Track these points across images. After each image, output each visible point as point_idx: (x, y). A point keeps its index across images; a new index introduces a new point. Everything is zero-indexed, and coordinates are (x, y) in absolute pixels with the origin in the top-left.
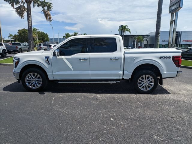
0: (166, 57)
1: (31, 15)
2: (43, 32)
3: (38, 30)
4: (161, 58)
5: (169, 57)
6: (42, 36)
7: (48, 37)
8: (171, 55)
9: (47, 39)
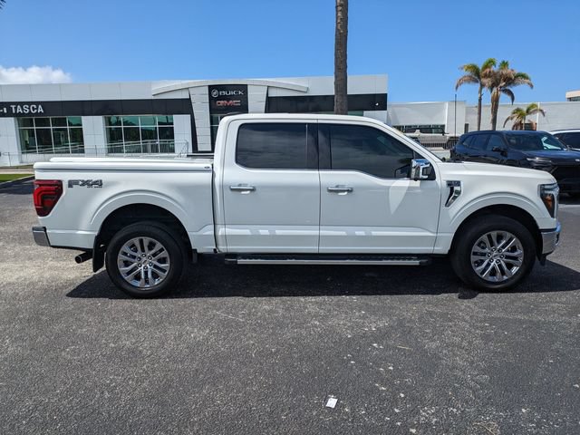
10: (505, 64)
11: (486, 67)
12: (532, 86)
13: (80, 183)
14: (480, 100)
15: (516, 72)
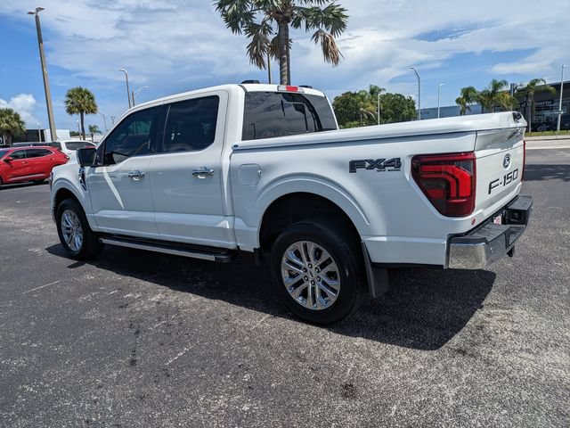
0: (377, 164)
1: (288, 56)
2: (400, 95)
3: (384, 89)
4: (354, 166)
5: (396, 163)
6: (393, 108)
7: (413, 108)
8: (405, 150)
9: (410, 114)
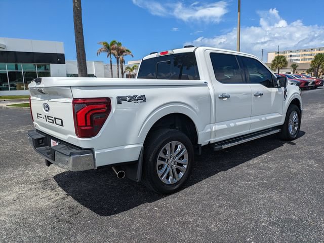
10: (120, 44)
11: (112, 44)
12: (133, 56)
13: (128, 99)
14: (111, 61)
15: (126, 48)
